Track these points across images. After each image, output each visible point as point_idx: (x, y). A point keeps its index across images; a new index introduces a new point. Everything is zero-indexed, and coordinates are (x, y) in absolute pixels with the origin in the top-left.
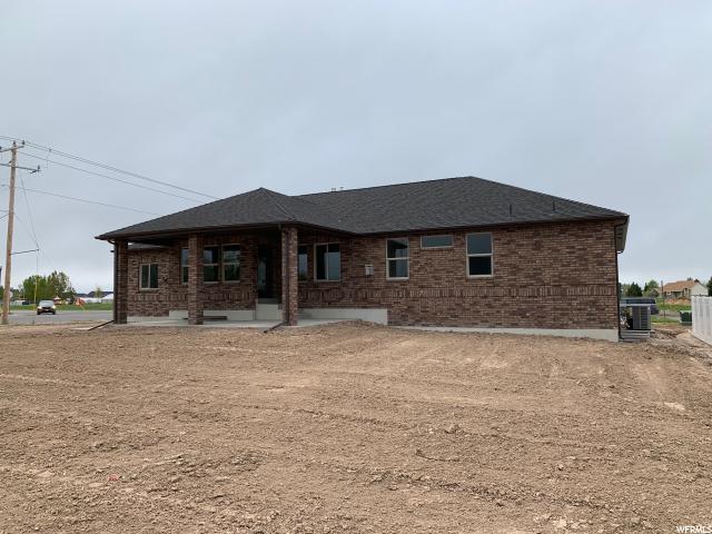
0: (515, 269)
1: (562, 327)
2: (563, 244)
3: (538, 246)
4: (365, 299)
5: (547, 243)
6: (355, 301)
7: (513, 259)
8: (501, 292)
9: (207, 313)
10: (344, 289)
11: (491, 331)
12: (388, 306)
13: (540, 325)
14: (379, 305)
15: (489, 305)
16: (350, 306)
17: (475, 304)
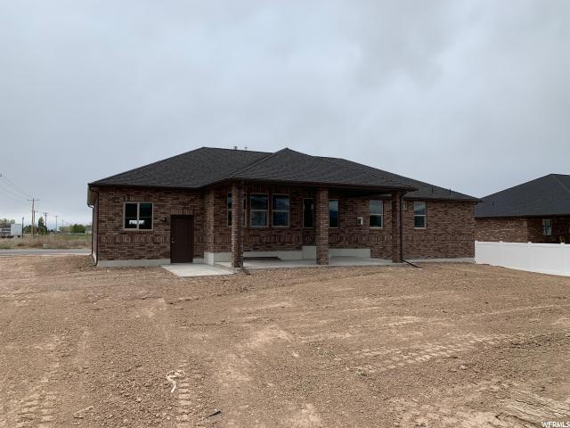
0: (437, 225)
1: (455, 257)
2: (456, 212)
3: (446, 213)
4: (356, 242)
5: (450, 211)
6: (349, 243)
7: (435, 219)
8: (431, 238)
9: (245, 255)
10: (342, 234)
11: (426, 260)
12: (371, 247)
13: (447, 257)
14: (365, 246)
15: (426, 246)
16: (347, 247)
17: (418, 245)
